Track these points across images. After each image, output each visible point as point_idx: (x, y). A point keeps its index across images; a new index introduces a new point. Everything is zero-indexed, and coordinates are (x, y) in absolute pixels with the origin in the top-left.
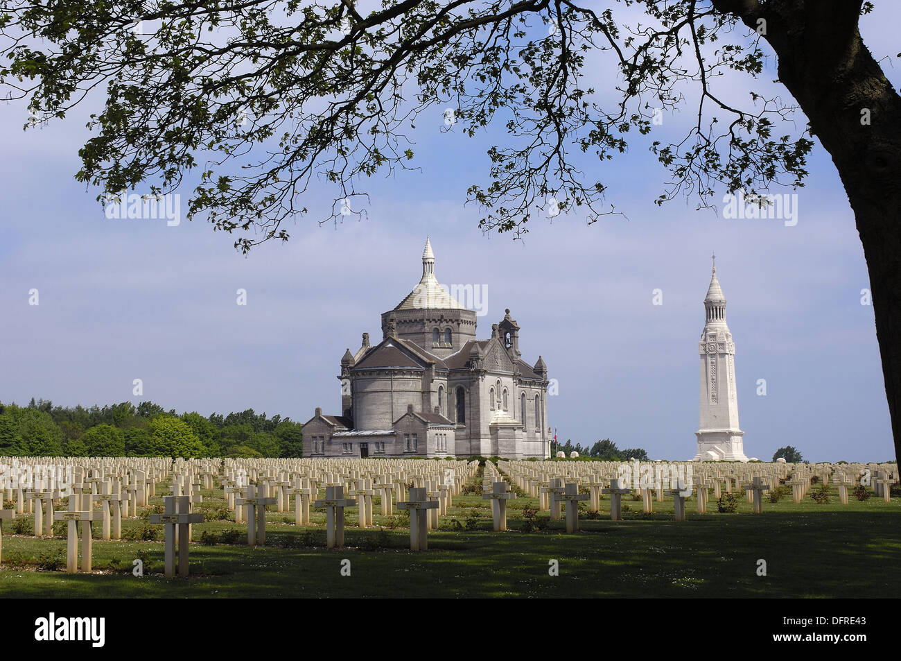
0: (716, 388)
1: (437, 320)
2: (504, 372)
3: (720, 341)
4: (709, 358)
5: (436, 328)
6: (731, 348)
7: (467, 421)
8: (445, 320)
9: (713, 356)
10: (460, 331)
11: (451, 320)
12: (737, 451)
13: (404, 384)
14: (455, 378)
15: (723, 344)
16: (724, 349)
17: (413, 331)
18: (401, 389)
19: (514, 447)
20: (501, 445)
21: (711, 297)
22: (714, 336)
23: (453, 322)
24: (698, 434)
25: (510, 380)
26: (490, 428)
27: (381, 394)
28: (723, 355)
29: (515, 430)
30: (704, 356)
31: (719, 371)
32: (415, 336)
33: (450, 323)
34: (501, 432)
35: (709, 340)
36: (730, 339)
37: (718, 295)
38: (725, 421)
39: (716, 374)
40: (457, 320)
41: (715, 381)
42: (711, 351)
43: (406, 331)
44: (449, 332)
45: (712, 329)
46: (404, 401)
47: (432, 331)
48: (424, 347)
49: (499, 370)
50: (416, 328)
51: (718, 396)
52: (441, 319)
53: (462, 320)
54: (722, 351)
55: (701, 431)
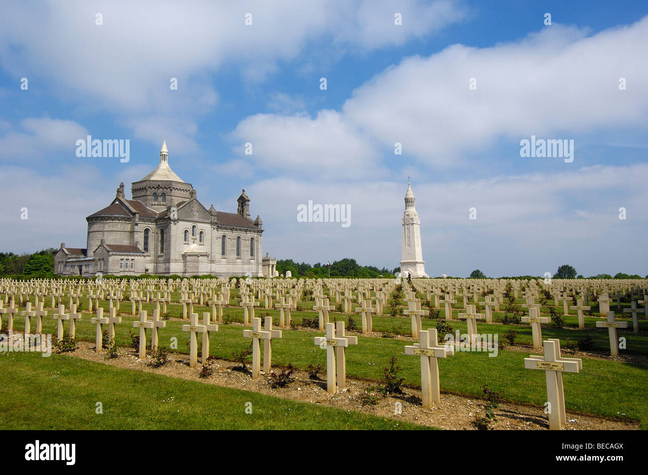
0: (409, 241)
1: (155, 187)
2: (201, 220)
3: (411, 217)
4: (406, 226)
5: (155, 193)
6: (417, 220)
7: (164, 251)
8: (161, 188)
9: (408, 225)
10: (172, 195)
11: (165, 188)
12: (420, 271)
13: (113, 226)
14: (160, 223)
15: (412, 219)
16: (413, 221)
17: (142, 195)
18: (111, 230)
19: (198, 268)
20: (189, 267)
21: (407, 196)
22: (408, 215)
23: (167, 189)
24: (401, 263)
25: (209, 226)
26: (183, 255)
27: (97, 233)
28: (413, 224)
29: (199, 257)
30: (404, 225)
31: (411, 232)
32: (142, 198)
33: (165, 190)
34: (188, 258)
35: (406, 217)
36: (417, 217)
37: (411, 195)
38: (414, 256)
39: (409, 233)
40: (170, 188)
41: (409, 237)
42: (407, 222)
43: (138, 196)
44: (164, 195)
45: (407, 212)
46: (112, 237)
47: (152, 194)
48: (146, 205)
49: (196, 219)
50: (143, 193)
51: (410, 244)
52: (159, 187)
53: (174, 188)
54: (412, 222)
55: (402, 261)
